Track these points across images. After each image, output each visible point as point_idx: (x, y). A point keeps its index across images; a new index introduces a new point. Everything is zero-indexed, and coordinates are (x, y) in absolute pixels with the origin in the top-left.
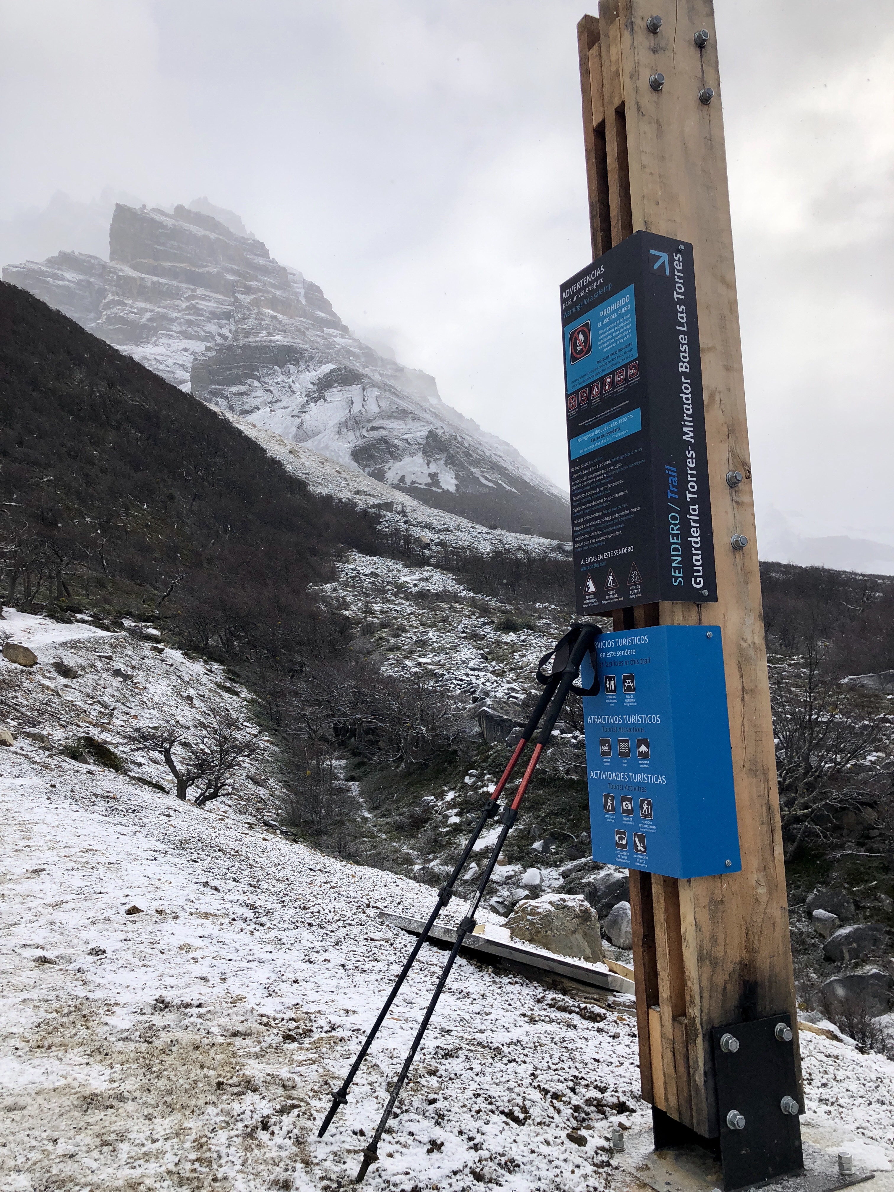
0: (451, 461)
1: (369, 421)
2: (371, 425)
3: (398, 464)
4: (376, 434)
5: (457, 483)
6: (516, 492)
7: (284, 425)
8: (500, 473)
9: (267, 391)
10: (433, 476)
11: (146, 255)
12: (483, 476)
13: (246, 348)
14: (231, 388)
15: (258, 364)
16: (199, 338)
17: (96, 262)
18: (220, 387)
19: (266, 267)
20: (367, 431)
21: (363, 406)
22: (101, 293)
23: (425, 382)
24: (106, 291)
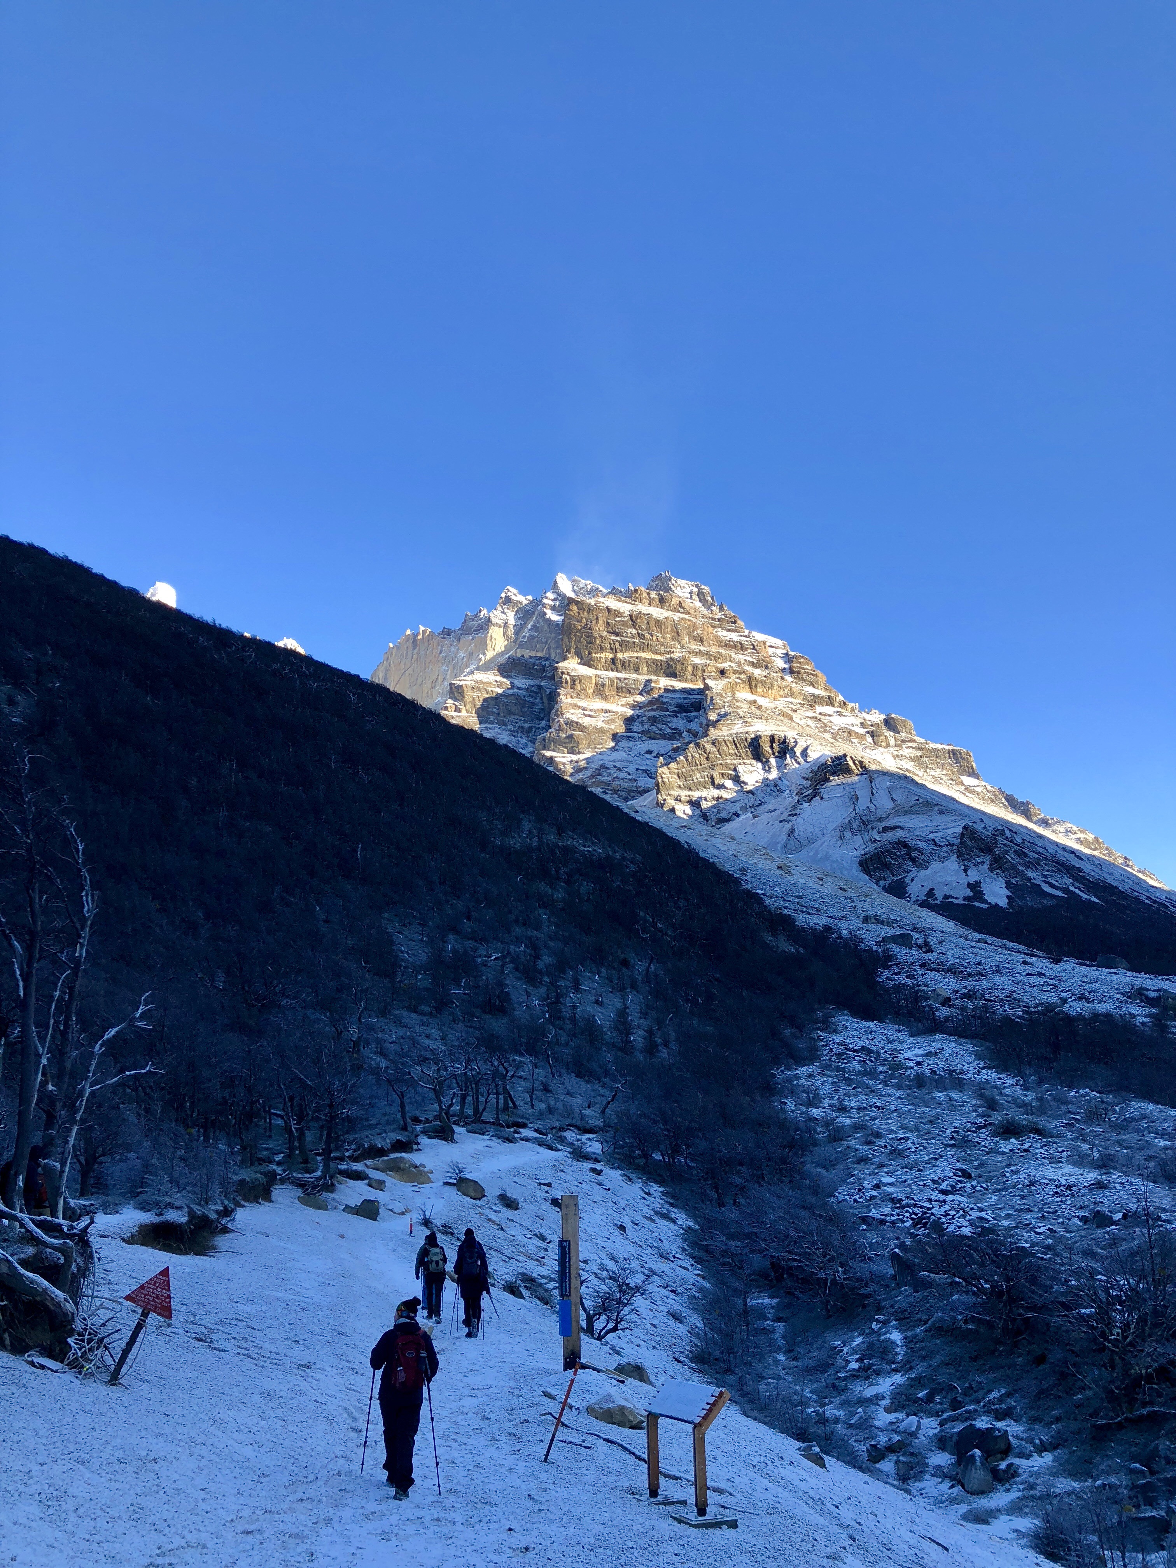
0: (998, 864)
1: (880, 820)
2: (884, 824)
3: (923, 873)
4: (890, 836)
5: (1009, 894)
6: (1097, 901)
7: (771, 833)
8: (1072, 876)
9: (748, 792)
10: (974, 887)
11: (602, 649)
12: (1046, 882)
13: (720, 743)
14: (703, 793)
15: (736, 762)
16: (664, 737)
17: (547, 663)
18: (691, 793)
19: (741, 644)
20: (879, 833)
21: (871, 801)
22: (553, 698)
23: (956, 760)
24: (559, 694)
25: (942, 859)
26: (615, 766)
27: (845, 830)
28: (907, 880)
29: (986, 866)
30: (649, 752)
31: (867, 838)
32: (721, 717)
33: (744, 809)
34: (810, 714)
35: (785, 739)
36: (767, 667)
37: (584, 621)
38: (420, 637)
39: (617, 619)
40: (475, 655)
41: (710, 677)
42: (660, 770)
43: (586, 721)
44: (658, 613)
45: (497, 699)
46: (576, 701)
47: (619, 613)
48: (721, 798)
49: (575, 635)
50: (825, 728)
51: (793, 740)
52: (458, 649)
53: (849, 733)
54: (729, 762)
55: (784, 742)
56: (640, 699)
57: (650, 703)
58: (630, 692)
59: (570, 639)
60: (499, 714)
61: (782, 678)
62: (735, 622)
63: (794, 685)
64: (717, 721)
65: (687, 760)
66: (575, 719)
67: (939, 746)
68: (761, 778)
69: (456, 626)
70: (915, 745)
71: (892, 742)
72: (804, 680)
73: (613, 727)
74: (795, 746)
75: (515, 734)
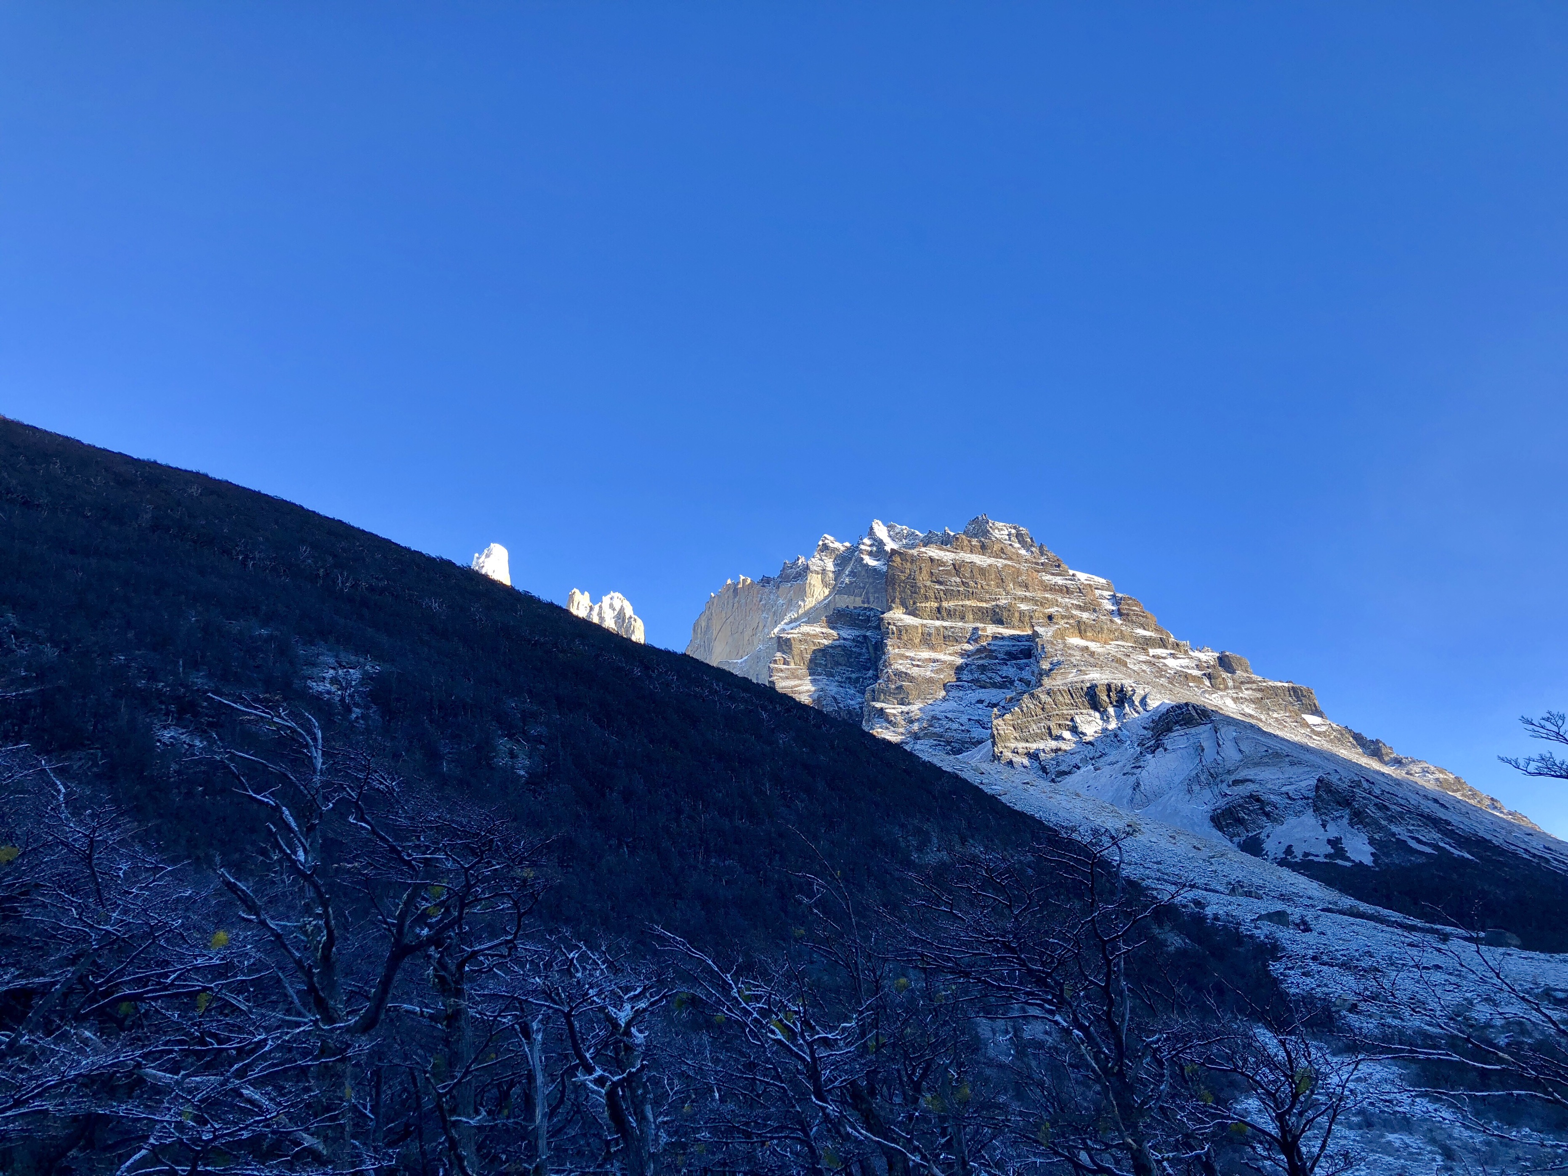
0: (1358, 818)
1: (1229, 772)
2: (1233, 778)
3: (1279, 829)
4: (1242, 790)
5: (1374, 851)
6: (1471, 857)
7: (1115, 787)
8: (1439, 831)
9: (1087, 743)
10: (1335, 843)
11: (927, 599)
12: (1413, 838)
13: (1055, 693)
14: (1041, 745)
15: (1072, 712)
16: (994, 685)
17: (872, 614)
18: (1027, 745)
19: (1066, 587)
20: (1229, 786)
21: (1218, 753)
22: (879, 647)
23: (1298, 697)
24: (886, 645)
25: (1297, 814)
26: (946, 717)
27: (1191, 784)
28: (1263, 836)
29: (1345, 821)
30: (980, 702)
31: (1216, 791)
32: (1055, 665)
33: (1085, 760)
34: (1143, 658)
35: (1122, 688)
36: (1095, 611)
37: (908, 571)
38: (740, 586)
39: (941, 568)
40: (794, 602)
41: (1038, 624)
42: (995, 722)
43: (915, 671)
44: (979, 560)
45: (823, 651)
46: (902, 651)
47: (942, 562)
48: (1060, 749)
49: (899, 585)
50: (1160, 672)
51: (1130, 689)
52: (778, 597)
53: (1186, 676)
54: (1065, 712)
55: (1121, 691)
56: (967, 647)
57: (978, 651)
58: (957, 641)
59: (894, 589)
60: (826, 665)
61: (1111, 621)
62: (1059, 566)
63: (1124, 628)
64: (1051, 670)
65: (1022, 711)
66: (904, 670)
67: (1280, 684)
68: (1100, 728)
69: (775, 574)
70: (1254, 686)
71: (1230, 684)
72: (1133, 622)
73: (942, 677)
74: (1133, 695)
75: (843, 685)
